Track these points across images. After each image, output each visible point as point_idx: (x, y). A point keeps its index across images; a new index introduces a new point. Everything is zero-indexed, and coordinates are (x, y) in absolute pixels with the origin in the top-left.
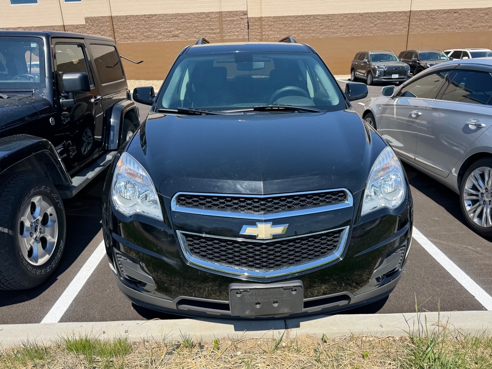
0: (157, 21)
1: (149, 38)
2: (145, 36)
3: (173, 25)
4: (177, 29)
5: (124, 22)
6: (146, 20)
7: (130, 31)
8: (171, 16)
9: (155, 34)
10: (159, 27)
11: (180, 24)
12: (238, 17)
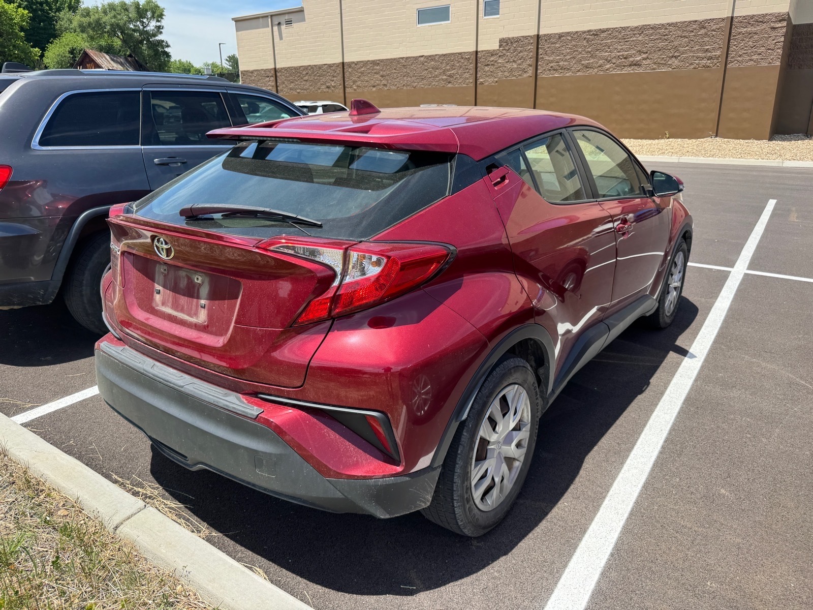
0: (607, 40)
1: (588, 68)
2: (583, 64)
3: (633, 46)
4: (640, 52)
5: (555, 43)
6: (589, 38)
7: (562, 57)
8: (634, 31)
9: (601, 61)
10: (609, 50)
11: (647, 44)
12: (764, 26)
